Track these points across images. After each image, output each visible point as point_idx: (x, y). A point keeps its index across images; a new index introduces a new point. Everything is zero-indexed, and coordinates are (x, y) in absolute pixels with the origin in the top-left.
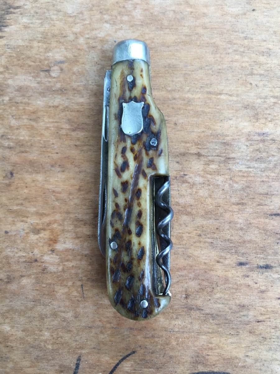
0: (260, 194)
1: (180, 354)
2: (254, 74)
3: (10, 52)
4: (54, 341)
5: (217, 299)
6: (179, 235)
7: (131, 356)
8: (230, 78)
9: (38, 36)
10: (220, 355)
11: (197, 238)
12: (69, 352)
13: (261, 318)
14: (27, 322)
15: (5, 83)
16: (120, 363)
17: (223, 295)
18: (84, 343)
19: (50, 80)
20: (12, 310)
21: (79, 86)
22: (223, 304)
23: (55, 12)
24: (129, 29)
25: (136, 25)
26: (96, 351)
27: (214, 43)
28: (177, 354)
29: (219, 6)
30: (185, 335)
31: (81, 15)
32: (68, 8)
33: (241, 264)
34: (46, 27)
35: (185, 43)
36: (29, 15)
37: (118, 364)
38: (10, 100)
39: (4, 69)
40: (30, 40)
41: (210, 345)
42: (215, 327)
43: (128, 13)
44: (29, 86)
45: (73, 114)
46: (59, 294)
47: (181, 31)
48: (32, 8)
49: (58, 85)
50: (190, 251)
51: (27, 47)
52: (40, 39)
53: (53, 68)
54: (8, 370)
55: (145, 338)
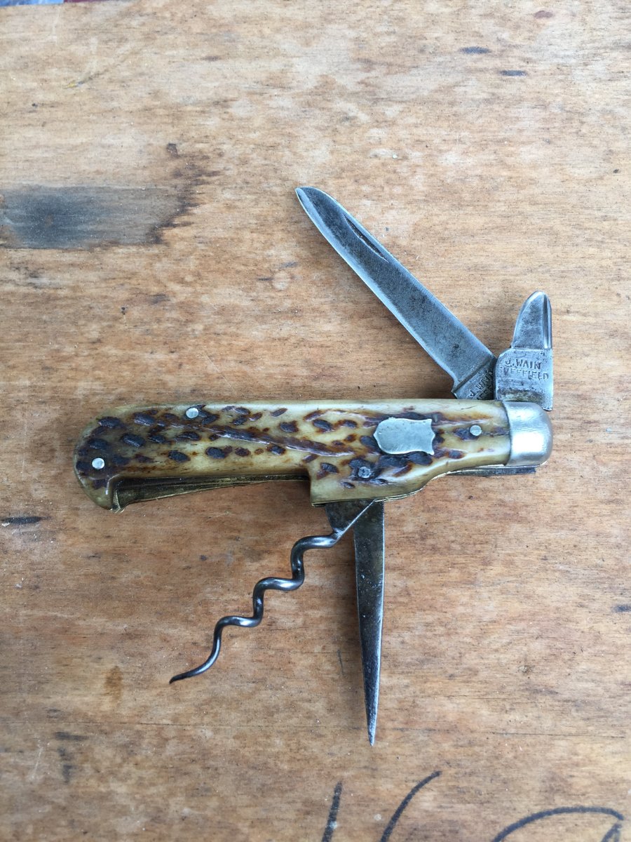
1: (520, 775)
2: (624, 279)
3: (203, 248)
4: (293, 755)
5: (583, 673)
6: (508, 558)
7: (432, 780)
8: (581, 286)
9: (251, 221)
10: (593, 775)
11: (541, 564)
12: (319, 775)
14: (243, 721)
15: (197, 300)
16: (414, 794)
17: (592, 666)
18: (348, 758)
19: (273, 294)
20: (215, 699)
22: (593, 681)
23: (279, 182)
24: (405, 208)
25: (416, 201)
26: (368, 772)
27: (551, 228)
28: (515, 775)
29: (556, 167)
30: (529, 740)
32: (301, 175)
33: (622, 609)
34: (264, 206)
35: (501, 229)
36: (234, 186)
37: (409, 797)
38: (205, 329)
39: (195, 278)
40: (237, 229)
41: (575, 758)
42: (581, 723)
43: (402, 181)
44: (237, 306)
45: (314, 350)
46: (299, 668)
47: (493, 210)
48: (239, 174)
49: (287, 304)
50: (529, 587)
51: (232, 239)
52: (254, 226)
53: (277, 275)
54: (209, 813)
55: (456, 746)
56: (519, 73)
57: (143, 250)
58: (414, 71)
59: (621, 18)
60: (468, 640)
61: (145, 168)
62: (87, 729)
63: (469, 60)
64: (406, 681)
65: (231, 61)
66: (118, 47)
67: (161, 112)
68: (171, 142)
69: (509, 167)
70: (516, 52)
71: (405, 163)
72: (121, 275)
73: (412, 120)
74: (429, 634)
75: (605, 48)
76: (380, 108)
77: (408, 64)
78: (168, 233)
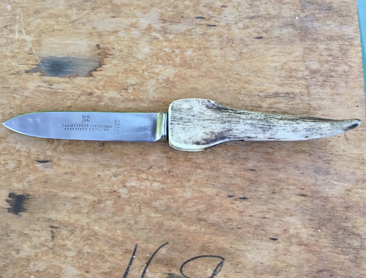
0: (242, 158)
1: (193, 245)
2: (241, 94)
3: (106, 78)
4: (123, 235)
7: (165, 245)
8: (227, 95)
9: (122, 70)
10: (216, 246)
11: (205, 182)
12: (131, 242)
13: (240, 226)
14: (108, 225)
15: (103, 95)
18: (140, 237)
19: (127, 94)
20: (100, 218)
21: (143, 98)
23: (132, 58)
24: (172, 68)
25: (176, 66)
26: (146, 241)
27: (220, 76)
28: (191, 245)
29: (223, 57)
31: (146, 60)
32: (139, 56)
33: (230, 196)
34: (127, 66)
35: (203, 76)
36: (117, 59)
37: (158, 250)
39: (102, 88)
40: (118, 73)
41: (211, 241)
42: (214, 230)
43: (173, 60)
44: (116, 97)
46: (127, 210)
47: (201, 70)
48: (119, 55)
49: (132, 97)
50: (201, 188)
51: (116, 76)
52: (123, 72)
53: (129, 88)
54: (96, 251)
55: (174, 235)
56: (214, 26)
57: (86, 78)
58: (179, 24)
59: (250, 8)
60: (181, 204)
61: (89, 52)
62: (60, 225)
63: (198, 21)
64: (160, 215)
65: (119, 18)
66: (82, 12)
67: (95, 34)
68: (98, 44)
69: (208, 57)
70: (213, 19)
71: (174, 54)
72: (79, 86)
73: (177, 40)
74: (169, 202)
75: (243, 18)
76: (167, 35)
77: (178, 21)
78: (95, 73)
